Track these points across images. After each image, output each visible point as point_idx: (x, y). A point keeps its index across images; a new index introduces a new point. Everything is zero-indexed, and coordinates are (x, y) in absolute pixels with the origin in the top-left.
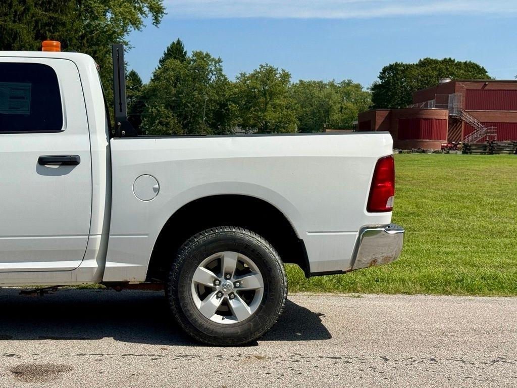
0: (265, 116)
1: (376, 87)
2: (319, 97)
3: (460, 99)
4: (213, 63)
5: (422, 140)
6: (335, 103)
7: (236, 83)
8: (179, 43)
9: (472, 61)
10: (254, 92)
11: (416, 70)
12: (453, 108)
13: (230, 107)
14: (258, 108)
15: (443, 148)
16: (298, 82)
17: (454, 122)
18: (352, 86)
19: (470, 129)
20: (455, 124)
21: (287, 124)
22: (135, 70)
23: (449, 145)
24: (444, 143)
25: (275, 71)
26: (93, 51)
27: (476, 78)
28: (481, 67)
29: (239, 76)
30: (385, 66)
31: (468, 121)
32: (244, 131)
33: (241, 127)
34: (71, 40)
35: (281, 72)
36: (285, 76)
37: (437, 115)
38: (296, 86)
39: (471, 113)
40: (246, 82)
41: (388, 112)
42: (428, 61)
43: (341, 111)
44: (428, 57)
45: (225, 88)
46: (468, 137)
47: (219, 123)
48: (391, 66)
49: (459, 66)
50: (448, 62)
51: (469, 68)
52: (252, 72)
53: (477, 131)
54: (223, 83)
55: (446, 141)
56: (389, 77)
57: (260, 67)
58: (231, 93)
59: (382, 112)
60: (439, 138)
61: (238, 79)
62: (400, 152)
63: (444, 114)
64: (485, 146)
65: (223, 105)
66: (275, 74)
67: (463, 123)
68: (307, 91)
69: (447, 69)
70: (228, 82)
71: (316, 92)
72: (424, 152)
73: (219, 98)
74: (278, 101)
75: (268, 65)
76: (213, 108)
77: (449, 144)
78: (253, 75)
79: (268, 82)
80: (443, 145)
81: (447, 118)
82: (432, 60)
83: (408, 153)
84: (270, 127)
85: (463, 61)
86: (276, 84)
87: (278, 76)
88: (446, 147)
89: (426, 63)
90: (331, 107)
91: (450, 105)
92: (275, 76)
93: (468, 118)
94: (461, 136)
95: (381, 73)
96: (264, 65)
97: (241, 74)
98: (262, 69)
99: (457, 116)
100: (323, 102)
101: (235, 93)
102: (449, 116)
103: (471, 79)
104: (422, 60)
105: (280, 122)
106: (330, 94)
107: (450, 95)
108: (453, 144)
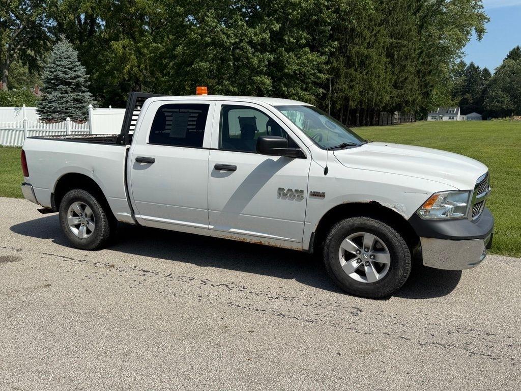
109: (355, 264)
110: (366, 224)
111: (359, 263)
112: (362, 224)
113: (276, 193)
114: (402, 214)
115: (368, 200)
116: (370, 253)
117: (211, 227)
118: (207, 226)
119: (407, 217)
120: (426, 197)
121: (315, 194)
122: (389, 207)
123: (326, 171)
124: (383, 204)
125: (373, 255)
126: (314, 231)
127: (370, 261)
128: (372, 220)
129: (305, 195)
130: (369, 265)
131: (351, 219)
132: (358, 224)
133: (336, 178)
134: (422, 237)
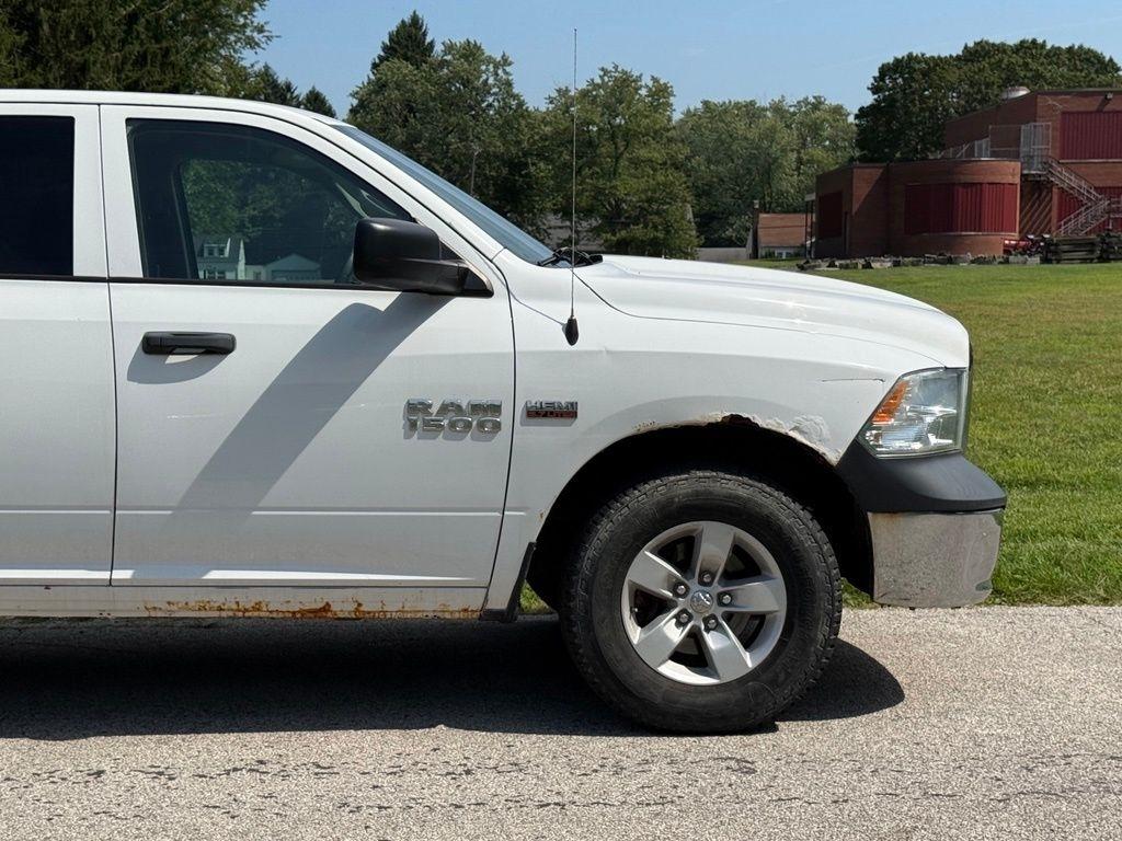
0: (615, 187)
1: (863, 113)
2: (746, 139)
3: (1048, 136)
4: (491, 67)
5: (959, 233)
6: (783, 150)
7: (548, 112)
8: (416, 22)
9: (1086, 46)
10: (589, 131)
11: (955, 69)
12: (1032, 157)
13: (532, 169)
14: (598, 170)
15: (1007, 251)
16: (700, 106)
17: (1035, 188)
18: (825, 111)
19: (1071, 203)
20: (1036, 195)
21: (665, 203)
22: (319, 89)
23: (1022, 243)
24: (1012, 238)
25: (634, 81)
26: (161, 49)
27: (1092, 83)
28: (1107, 59)
29: (554, 94)
30: (885, 61)
31: (1065, 186)
32: (568, 223)
33: (560, 215)
34: (99, 25)
35: (650, 84)
36: (661, 92)
37: (993, 173)
38: (694, 115)
39: (1073, 167)
40: (568, 108)
41: (881, 171)
42: (983, 48)
43: (798, 168)
44: (985, 39)
45: (519, 124)
46: (1065, 223)
47: (509, 207)
48: (897, 61)
49: (1054, 59)
50: (1029, 48)
51: (1078, 62)
52: (583, 85)
53: (1087, 208)
54: (515, 114)
55: (1016, 235)
56: (893, 88)
57: (602, 73)
58: (536, 138)
59: (868, 170)
60: (1001, 226)
61: (551, 102)
62: (896, 264)
63: (1010, 172)
64: (1093, 244)
65: (516, 166)
66: (637, 89)
67: (1055, 190)
68: (721, 125)
69: (1026, 64)
70: (526, 110)
71: (741, 126)
72: (950, 261)
73: (508, 150)
74: (643, 153)
75: (619, 69)
76: (493, 173)
77: (1022, 240)
78: (584, 94)
79: (620, 108)
80: (1007, 242)
81: (1017, 180)
82: (993, 45)
83: (913, 264)
84: (626, 211)
85: (1065, 45)
86: (638, 111)
87: (643, 92)
88: (1015, 247)
89: (979, 53)
90: (775, 160)
91: (1024, 149)
92: (637, 93)
93: (1065, 178)
94: (1050, 221)
95: (874, 78)
96: (610, 68)
97: (559, 91)
98: (606, 79)
99: (1040, 176)
100: (756, 149)
101: (544, 138)
102: (1022, 175)
103: (1080, 86)
104: (971, 45)
105: (649, 201)
106: (773, 129)
107: (1023, 127)
108: (1032, 240)
109: (672, 631)
110: (711, 493)
111: (684, 625)
112: (697, 494)
113: (400, 421)
114: (821, 448)
115: (717, 415)
116: (717, 588)
117: (121, 574)
118: (105, 575)
119: (833, 455)
120: (880, 392)
121: (541, 413)
122: (783, 431)
123: (571, 332)
124: (762, 422)
125: (725, 593)
126: (534, 540)
127: (719, 612)
128: (728, 476)
129: (505, 418)
130: (718, 628)
131: (658, 482)
132: (687, 495)
133: (608, 352)
134: (875, 511)
